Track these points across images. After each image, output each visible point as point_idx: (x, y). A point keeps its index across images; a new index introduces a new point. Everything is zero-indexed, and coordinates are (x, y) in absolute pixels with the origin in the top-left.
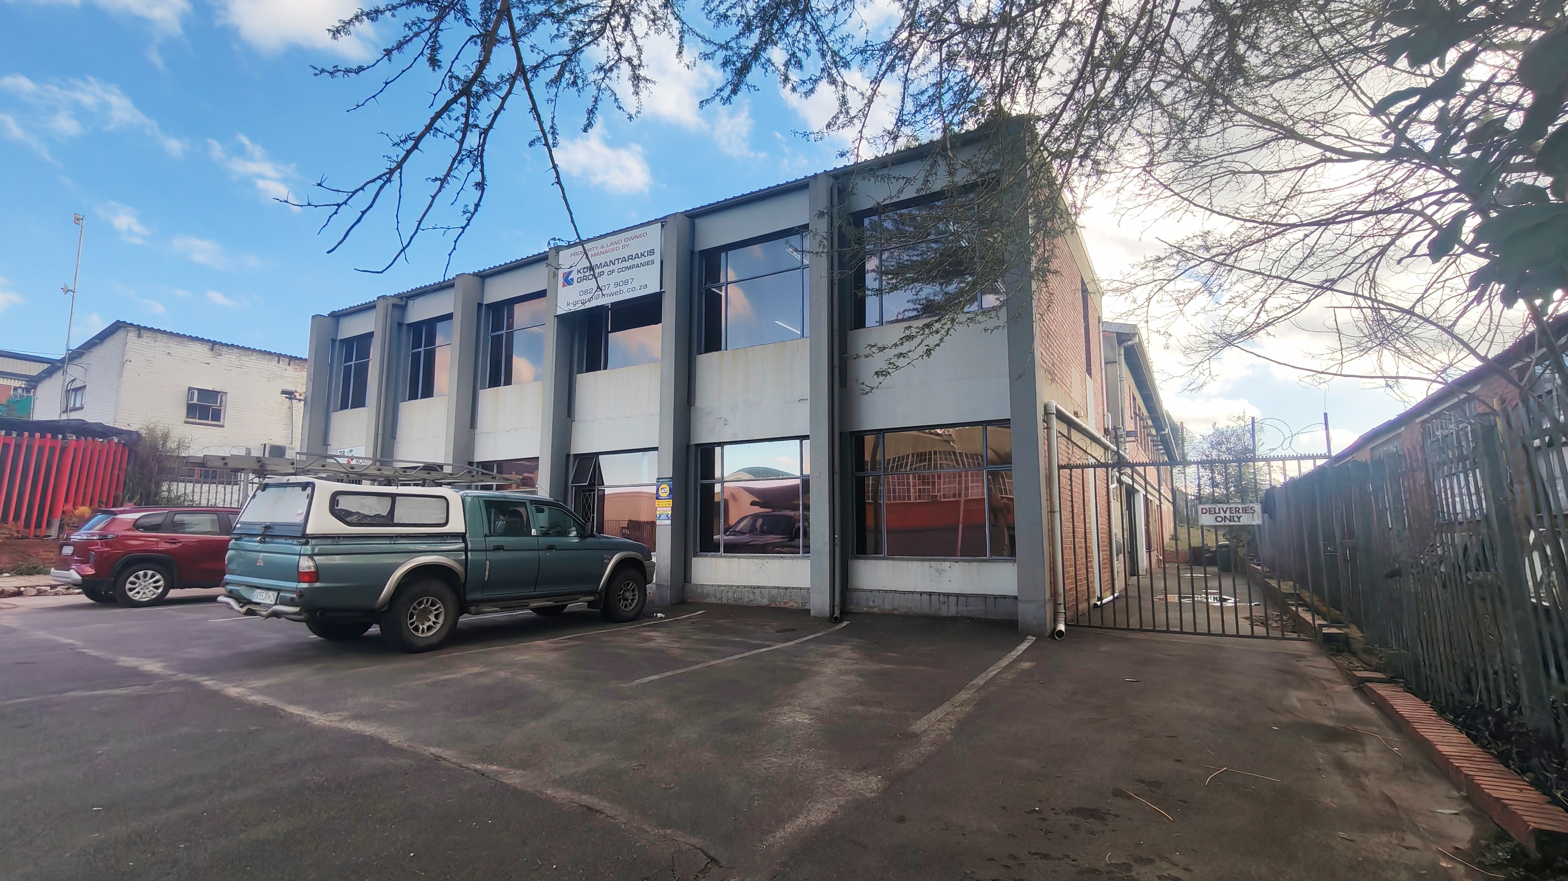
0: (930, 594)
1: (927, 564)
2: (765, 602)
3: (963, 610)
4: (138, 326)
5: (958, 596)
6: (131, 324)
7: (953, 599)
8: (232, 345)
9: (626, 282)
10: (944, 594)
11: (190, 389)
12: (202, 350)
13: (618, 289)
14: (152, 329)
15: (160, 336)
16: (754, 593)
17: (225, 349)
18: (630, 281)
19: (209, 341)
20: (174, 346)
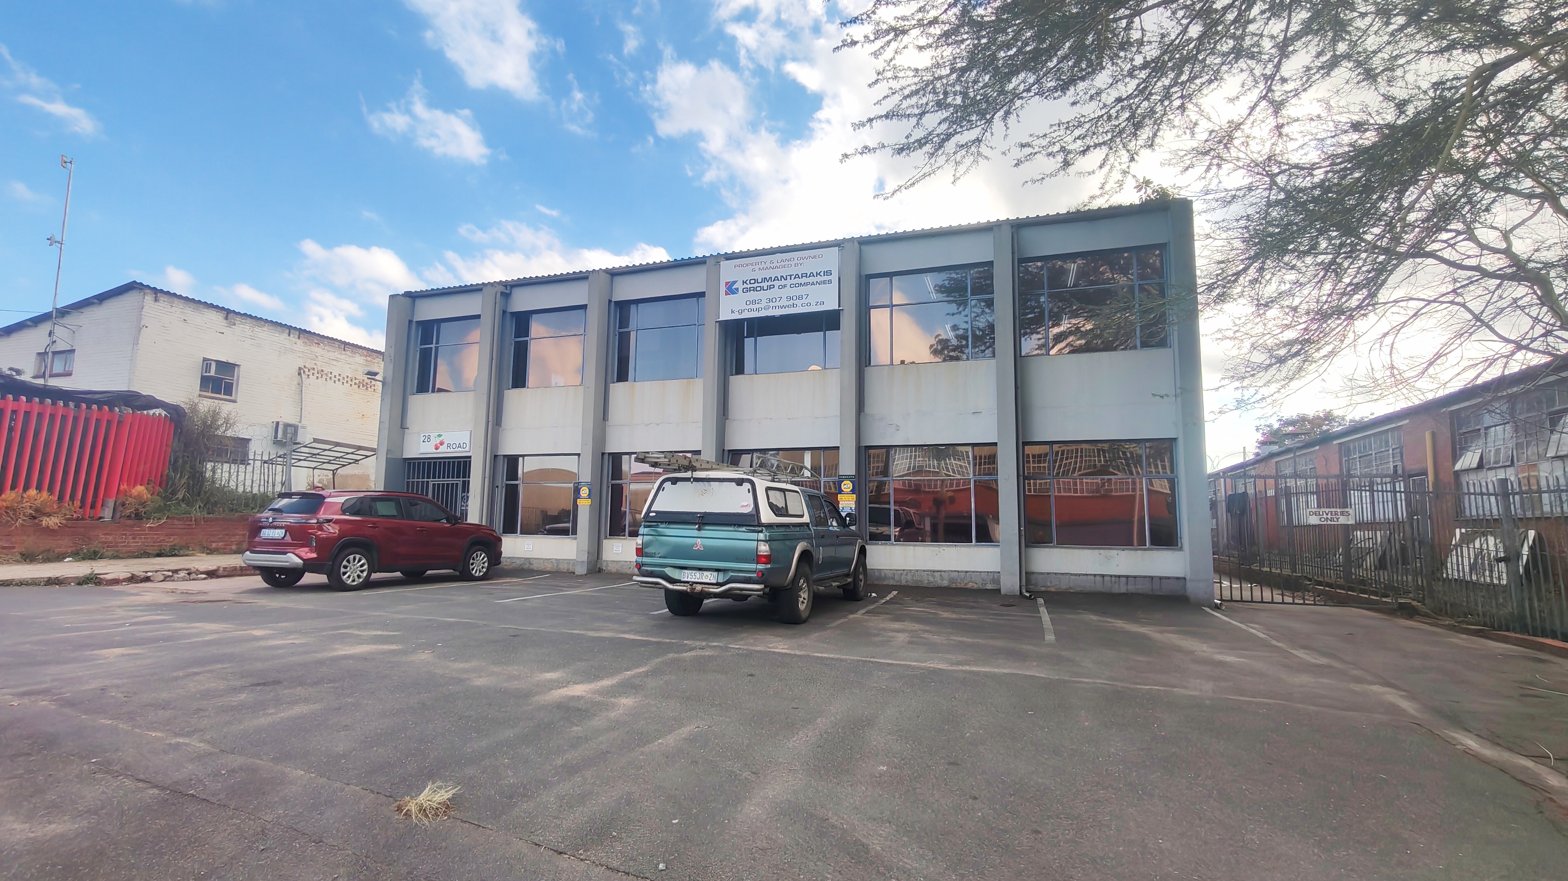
0: (1103, 576)
1: (1097, 551)
2: (945, 583)
3: (1132, 588)
4: (155, 288)
5: (1127, 577)
6: (148, 287)
7: (1123, 580)
8: (245, 314)
9: (800, 298)
10: (1116, 576)
11: (205, 359)
12: (217, 318)
13: (791, 302)
14: (168, 293)
15: (176, 300)
16: (934, 577)
17: (238, 319)
18: (805, 297)
19: (223, 309)
20: (190, 312)
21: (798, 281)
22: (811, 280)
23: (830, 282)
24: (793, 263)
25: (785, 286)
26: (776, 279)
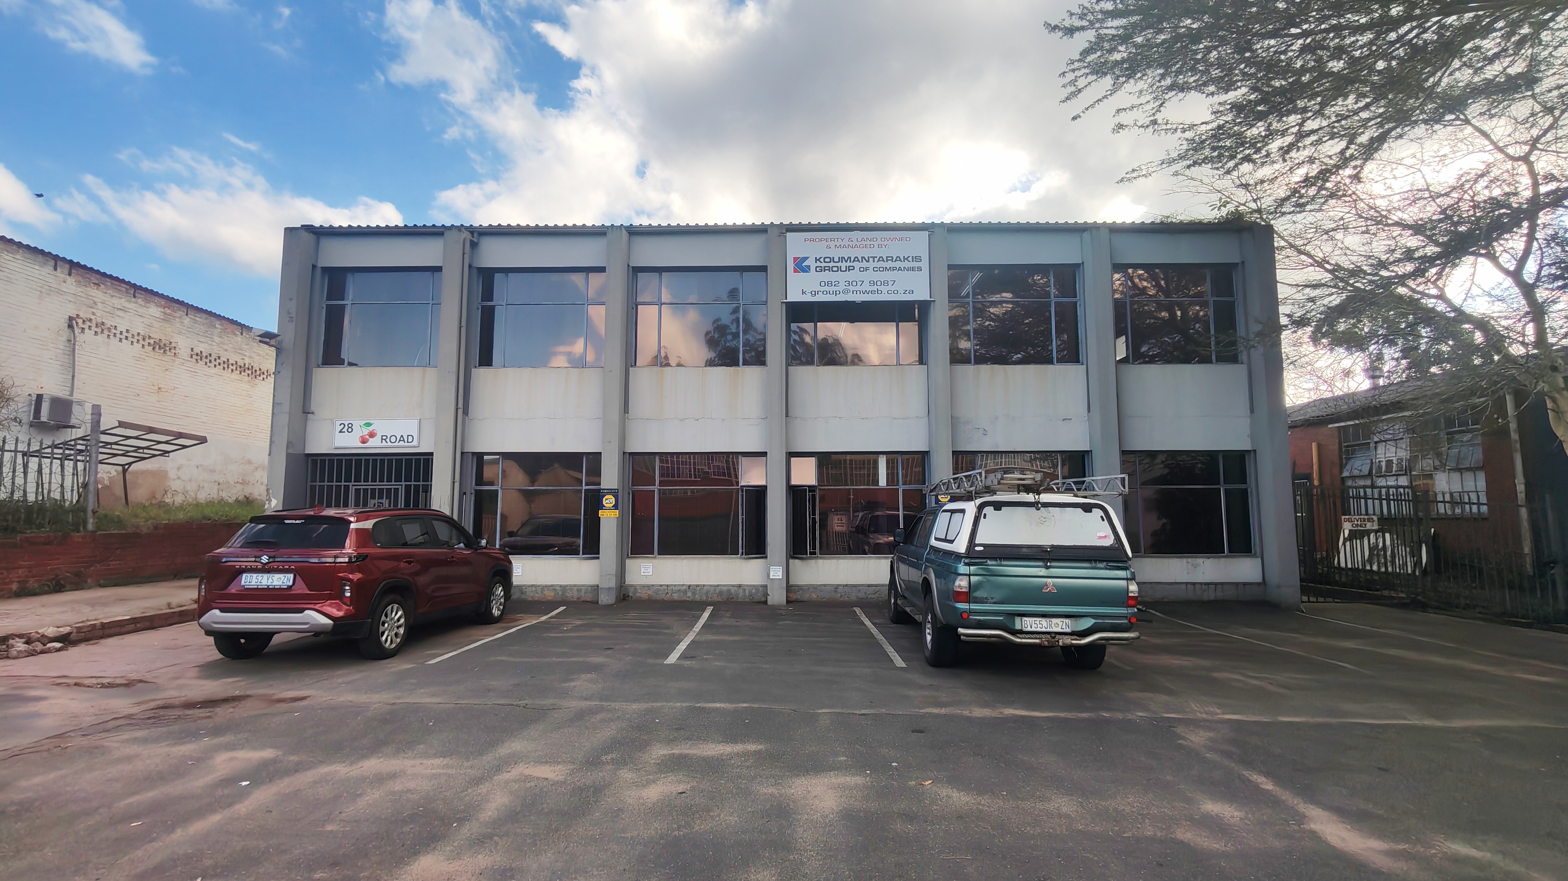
9: (885, 283)
10: (1204, 584)
18: (891, 283)
21: (881, 264)
22: (898, 264)
23: (919, 269)
24: (876, 244)
25: (867, 269)
26: (856, 259)
